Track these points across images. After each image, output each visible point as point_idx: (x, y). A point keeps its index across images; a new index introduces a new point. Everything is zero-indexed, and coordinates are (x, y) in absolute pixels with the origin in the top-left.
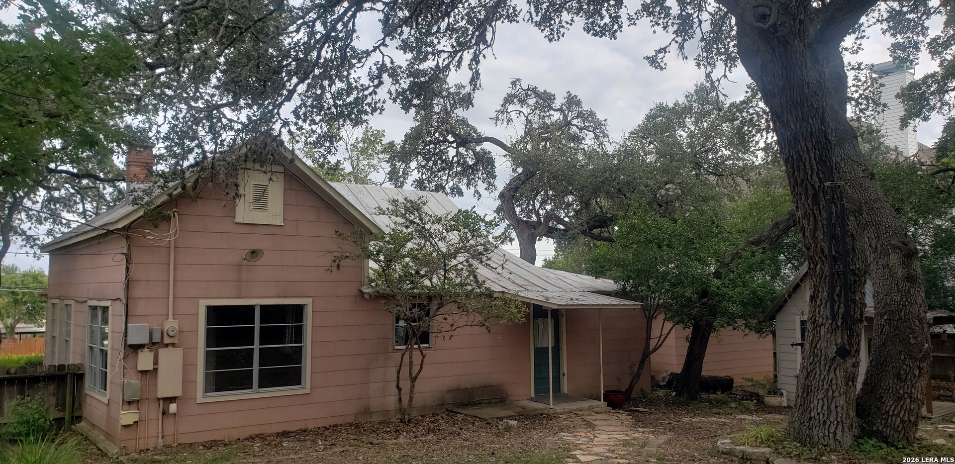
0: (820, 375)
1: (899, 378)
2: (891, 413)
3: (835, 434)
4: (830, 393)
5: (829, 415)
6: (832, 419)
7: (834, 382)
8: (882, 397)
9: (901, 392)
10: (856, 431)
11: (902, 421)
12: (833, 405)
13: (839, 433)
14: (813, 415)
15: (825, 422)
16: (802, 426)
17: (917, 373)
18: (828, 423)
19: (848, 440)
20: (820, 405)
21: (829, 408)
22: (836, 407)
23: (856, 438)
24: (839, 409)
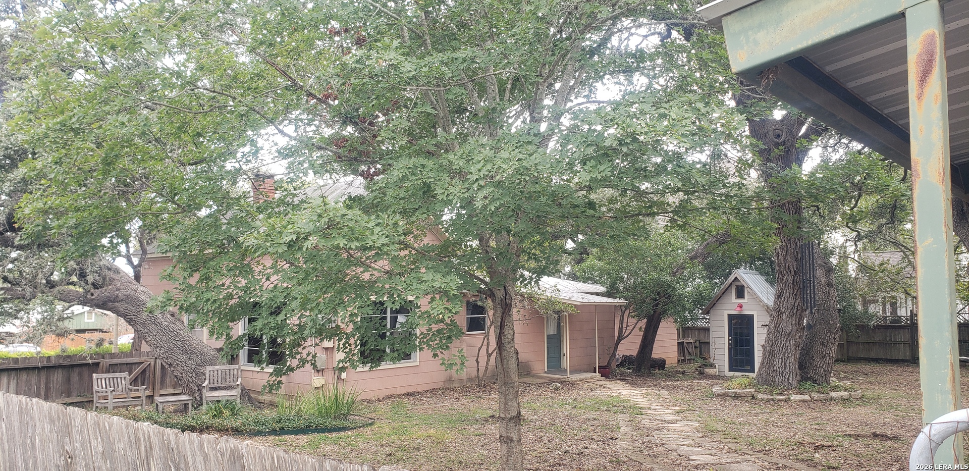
0: (781, 344)
1: (823, 345)
2: (818, 366)
3: (788, 379)
4: (787, 354)
5: (785, 368)
6: (787, 371)
7: (789, 348)
8: (813, 357)
9: (824, 353)
10: (799, 378)
11: (825, 371)
12: (788, 361)
13: (791, 379)
14: (775, 368)
15: (783, 372)
16: (768, 376)
17: (833, 341)
18: (785, 373)
19: (795, 383)
20: (780, 362)
21: (785, 364)
22: (790, 363)
23: (799, 382)
24: (791, 364)
